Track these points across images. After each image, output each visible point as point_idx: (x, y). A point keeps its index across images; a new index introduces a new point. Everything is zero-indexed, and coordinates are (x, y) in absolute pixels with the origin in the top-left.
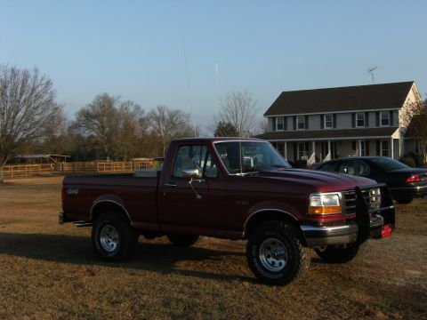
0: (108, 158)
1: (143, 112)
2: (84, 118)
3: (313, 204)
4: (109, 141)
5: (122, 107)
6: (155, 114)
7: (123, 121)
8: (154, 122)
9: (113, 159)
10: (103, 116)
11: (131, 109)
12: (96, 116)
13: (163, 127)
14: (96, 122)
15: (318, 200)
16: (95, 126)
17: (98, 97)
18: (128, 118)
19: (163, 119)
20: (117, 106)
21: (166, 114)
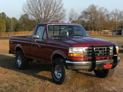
0: (93, 30)
1: (108, 12)
2: (85, 14)
3: (70, 52)
4: (93, 23)
5: (100, 9)
6: (113, 12)
7: (99, 15)
8: (113, 16)
9: (95, 30)
10: (92, 13)
11: (103, 10)
12: (89, 13)
13: (116, 18)
14: (89, 15)
15: (72, 50)
16: (89, 17)
17: (90, 6)
18: (102, 14)
19: (117, 15)
20: (97, 9)
21: (118, 12)
